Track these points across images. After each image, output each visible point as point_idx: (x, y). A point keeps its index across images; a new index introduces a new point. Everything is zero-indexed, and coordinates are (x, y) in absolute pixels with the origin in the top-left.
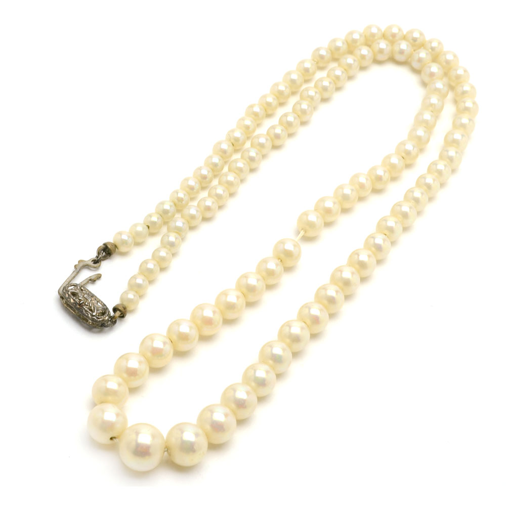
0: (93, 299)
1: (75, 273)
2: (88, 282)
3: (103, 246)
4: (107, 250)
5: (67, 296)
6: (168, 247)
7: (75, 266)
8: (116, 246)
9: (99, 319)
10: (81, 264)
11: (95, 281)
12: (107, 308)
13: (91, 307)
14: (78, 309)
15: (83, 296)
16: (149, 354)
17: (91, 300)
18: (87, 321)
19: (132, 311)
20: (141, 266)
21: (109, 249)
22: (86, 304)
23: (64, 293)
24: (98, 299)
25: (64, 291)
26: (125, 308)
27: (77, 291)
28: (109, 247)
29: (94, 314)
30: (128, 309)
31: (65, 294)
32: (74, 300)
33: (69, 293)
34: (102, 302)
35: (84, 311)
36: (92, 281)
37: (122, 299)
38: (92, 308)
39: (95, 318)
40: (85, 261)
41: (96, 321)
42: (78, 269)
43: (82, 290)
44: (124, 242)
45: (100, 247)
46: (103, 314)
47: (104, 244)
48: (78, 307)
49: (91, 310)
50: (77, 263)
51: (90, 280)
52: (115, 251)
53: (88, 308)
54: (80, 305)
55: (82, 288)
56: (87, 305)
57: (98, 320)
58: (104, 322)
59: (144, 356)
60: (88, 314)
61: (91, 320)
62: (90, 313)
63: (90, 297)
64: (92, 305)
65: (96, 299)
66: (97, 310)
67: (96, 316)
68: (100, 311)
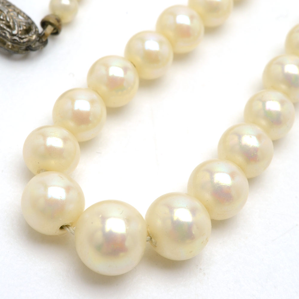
0: (10, 10)
9: (22, 39)
12: (33, 23)
13: (8, 22)
16: (104, 88)
17: (8, 12)
18: (5, 43)
19: (68, 24)
24: (18, 9)
26: (59, 21)
29: (15, 32)
30: (63, 21)
34: (24, 14)
37: (52, 6)
38: (11, 24)
39: (17, 38)
41: (19, 43)
46: (27, 31)
49: (9, 27)
53: (5, 24)
57: (22, 41)
58: (30, 43)
59: (97, 92)
60: (5, 33)
61: (11, 42)
62: (8, 31)
63: (6, 7)
64: (10, 19)
65: (14, 10)
66: (18, 26)
67: (17, 35)
68: (23, 27)
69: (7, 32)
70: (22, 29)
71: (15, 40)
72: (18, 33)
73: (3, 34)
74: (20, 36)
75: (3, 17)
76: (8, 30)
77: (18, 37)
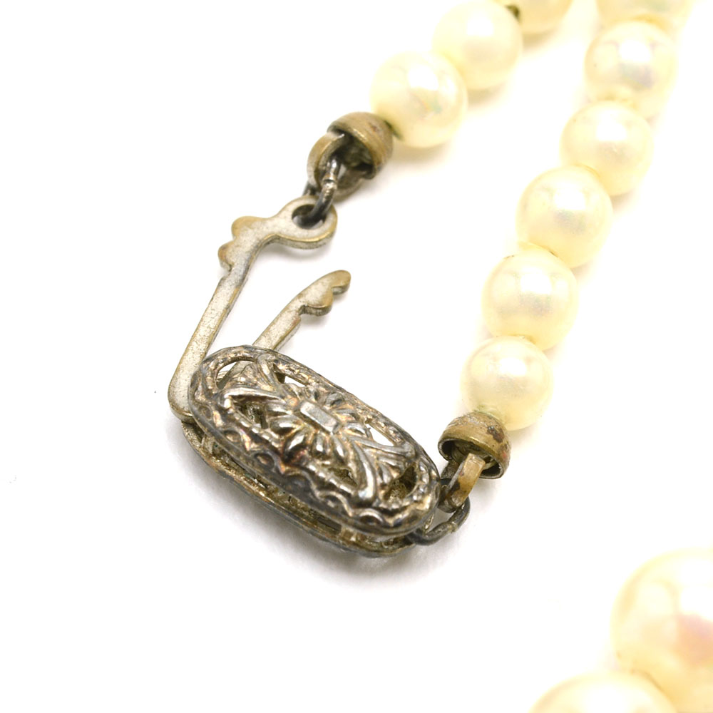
0: (343, 418)
1: (228, 289)
2: (296, 324)
3: (334, 137)
4: (354, 151)
5: (219, 422)
6: (625, 91)
7: (223, 252)
8: (390, 128)
9: (391, 513)
10: (249, 240)
11: (325, 310)
12: (419, 452)
13: (342, 461)
14: (286, 480)
15: (297, 411)
17: (338, 425)
18: (335, 529)
20: (525, 206)
21: (363, 148)
22: (319, 448)
23: (202, 406)
24: (367, 409)
25: (200, 398)
26: (498, 434)
27: (265, 389)
28: (362, 135)
29: (367, 493)
31: (209, 415)
32: (256, 438)
33: (227, 404)
34: (388, 423)
35: (314, 487)
36: (314, 312)
37: (475, 387)
38: (351, 465)
39: (375, 514)
40: (263, 220)
41: (381, 528)
42: (238, 269)
43: (281, 377)
44: (426, 106)
45: (320, 143)
46: (407, 482)
47: (337, 129)
48: (284, 469)
49: (344, 475)
50: (227, 237)
51: (304, 310)
52: (389, 150)
53: (331, 469)
54: (290, 457)
55: (281, 367)
56: (322, 456)
57: (391, 521)
58: (416, 525)
59: (647, 676)
60: (334, 499)
61: (355, 526)
62: (343, 493)
63: (327, 407)
64: (345, 451)
65: (356, 418)
66: (374, 473)
67: (374, 504)
68: (390, 475)
69: (340, 496)
70: (386, 479)
71: (369, 519)
72: (375, 496)
73: (331, 504)
74: (382, 505)
75: (324, 446)
76: (343, 487)
77: (377, 509)
